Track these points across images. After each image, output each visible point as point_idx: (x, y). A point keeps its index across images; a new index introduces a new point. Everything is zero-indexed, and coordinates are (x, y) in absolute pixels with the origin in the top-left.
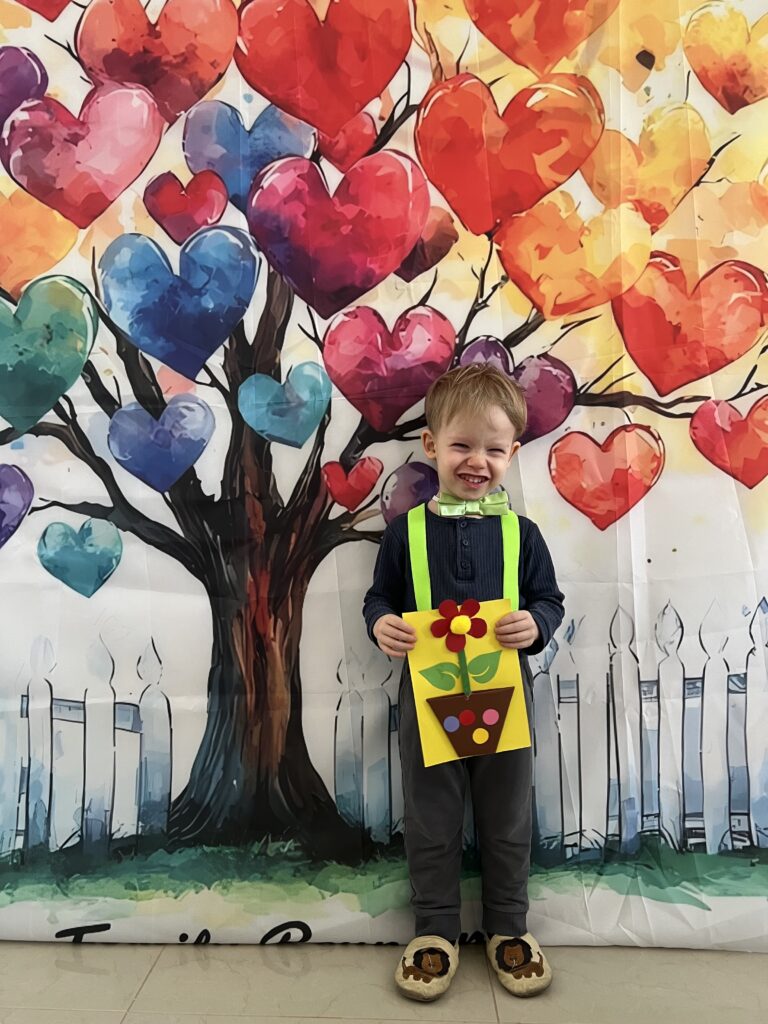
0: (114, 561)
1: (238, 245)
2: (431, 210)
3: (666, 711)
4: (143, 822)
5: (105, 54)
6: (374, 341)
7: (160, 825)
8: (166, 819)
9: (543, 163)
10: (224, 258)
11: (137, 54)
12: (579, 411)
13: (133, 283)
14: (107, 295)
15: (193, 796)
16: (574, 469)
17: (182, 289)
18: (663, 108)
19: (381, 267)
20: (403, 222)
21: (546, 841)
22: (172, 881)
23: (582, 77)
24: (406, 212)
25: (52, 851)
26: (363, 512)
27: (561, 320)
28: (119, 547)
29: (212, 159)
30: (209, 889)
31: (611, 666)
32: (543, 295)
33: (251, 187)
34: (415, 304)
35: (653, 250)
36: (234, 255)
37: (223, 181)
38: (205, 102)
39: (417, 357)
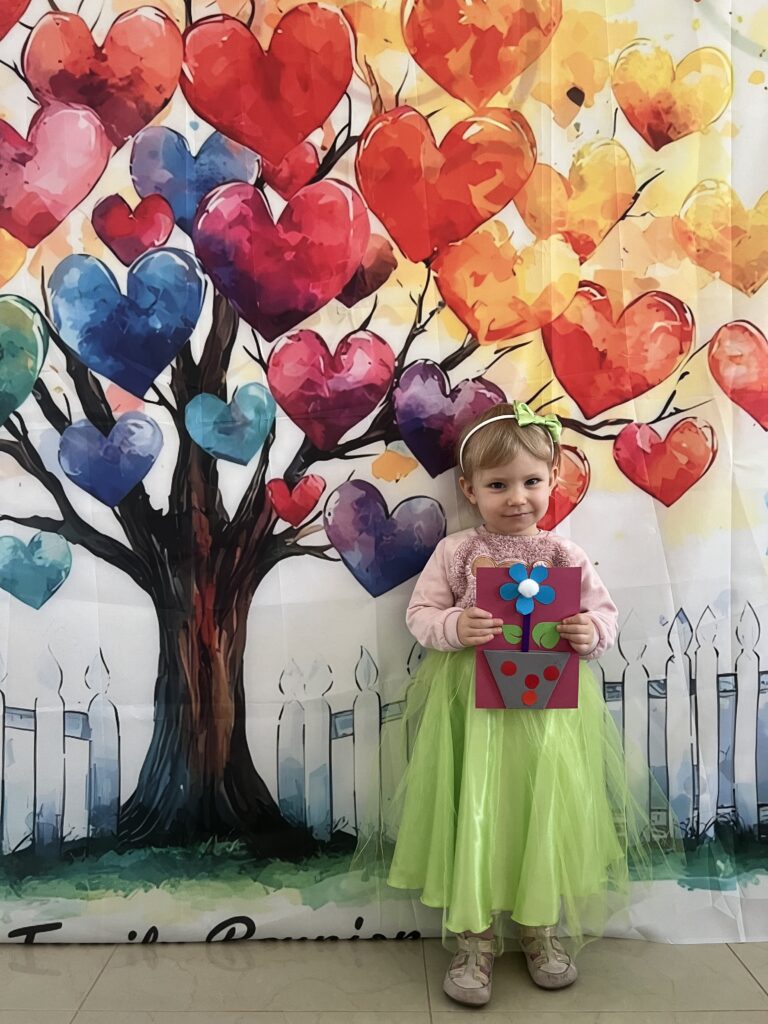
0: (63, 574)
1: (183, 267)
2: (371, 237)
4: (93, 825)
5: (50, 76)
6: (317, 364)
7: (110, 828)
8: (115, 823)
9: (478, 194)
10: (171, 279)
11: (84, 76)
13: (82, 302)
14: (57, 315)
15: (141, 800)
17: (130, 309)
19: (323, 292)
20: (344, 249)
22: (121, 881)
23: (516, 111)
24: (347, 239)
25: (5, 854)
26: (306, 528)
27: (494, 346)
29: (159, 183)
30: (158, 887)
32: (478, 321)
33: (197, 210)
34: (356, 328)
35: (581, 279)
36: (181, 277)
37: (170, 206)
38: (152, 127)
39: (358, 379)
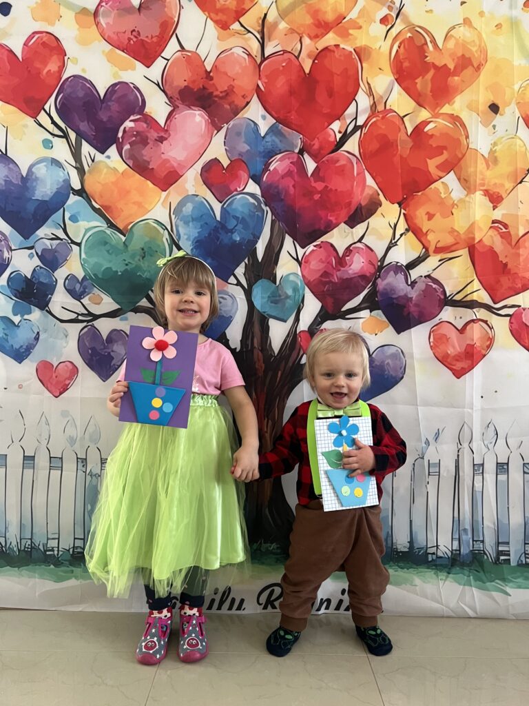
1: (254, 204)
2: (366, 187)
3: (486, 481)
5: (179, 89)
6: (331, 262)
10: (246, 211)
11: (199, 89)
12: (447, 310)
13: (193, 224)
14: (178, 231)
16: (444, 342)
17: (222, 228)
18: (502, 138)
19: (336, 219)
20: (350, 193)
21: (417, 550)
23: (457, 116)
24: (352, 187)
27: (439, 257)
29: (241, 152)
31: (458, 455)
32: (429, 241)
33: (263, 170)
34: (356, 241)
35: (494, 219)
36: (252, 210)
37: (247, 166)
38: (238, 118)
39: (355, 272)
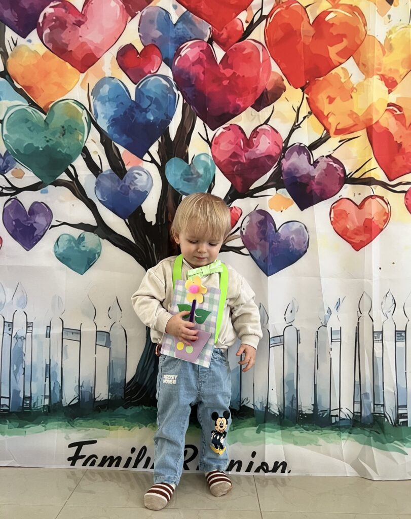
0: (97, 255)
1: (167, 86)
2: (272, 74)
3: (386, 349)
4: (111, 393)
6: (239, 144)
7: (120, 395)
8: (123, 392)
9: (333, 51)
10: (159, 92)
12: (346, 188)
13: (109, 104)
14: (95, 110)
15: (137, 381)
16: (343, 218)
17: (136, 108)
19: (244, 103)
20: (257, 79)
21: (321, 413)
22: (127, 422)
23: (355, 6)
24: (259, 73)
25: (64, 406)
27: (339, 138)
28: (99, 248)
29: (154, 38)
30: (146, 427)
31: (358, 323)
32: (330, 124)
33: (175, 54)
34: (262, 123)
35: (389, 102)
36: (165, 91)
37: (160, 51)
38: (151, 6)
39: (262, 152)
